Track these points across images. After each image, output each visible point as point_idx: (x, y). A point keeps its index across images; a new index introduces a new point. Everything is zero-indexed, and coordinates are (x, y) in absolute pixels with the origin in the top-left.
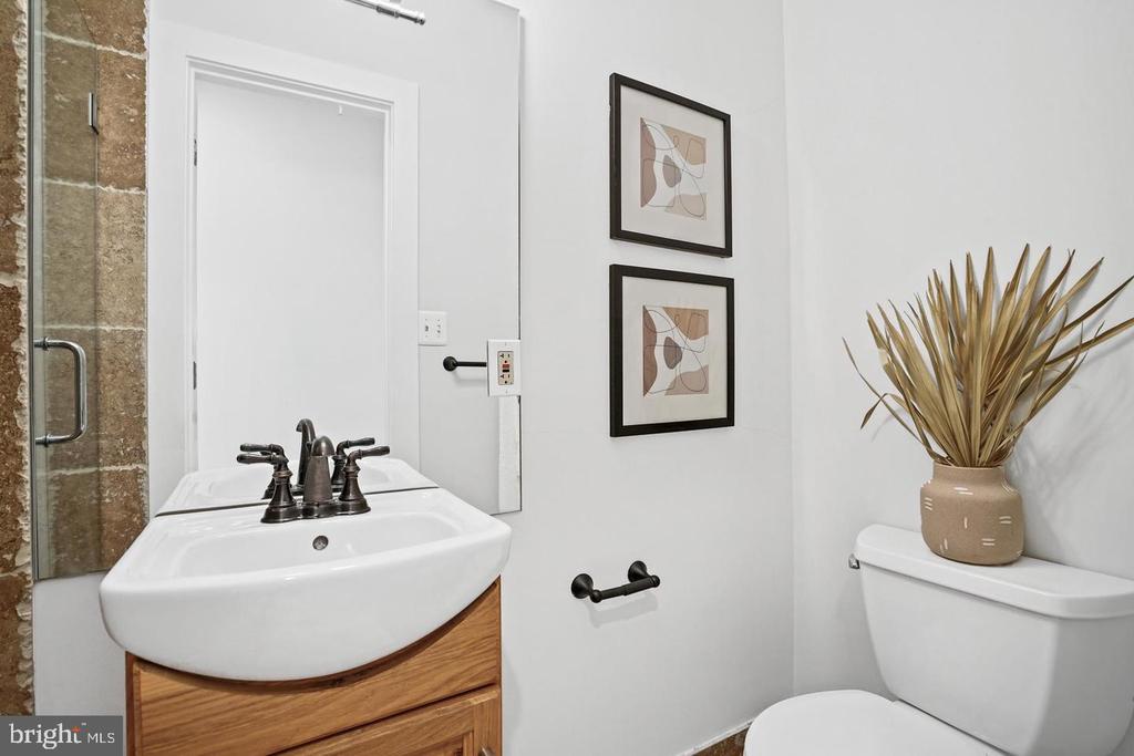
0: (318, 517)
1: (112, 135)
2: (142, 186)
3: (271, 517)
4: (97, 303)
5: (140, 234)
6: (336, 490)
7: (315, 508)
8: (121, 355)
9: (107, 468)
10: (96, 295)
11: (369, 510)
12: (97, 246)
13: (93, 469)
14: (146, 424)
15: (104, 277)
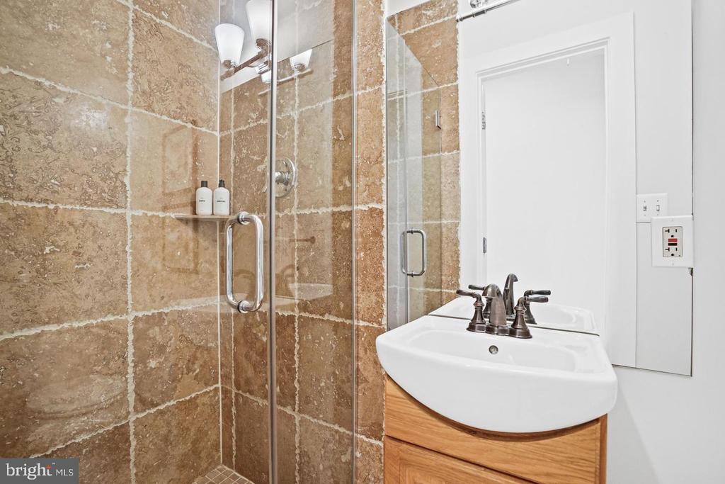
0: (497, 334)
1: (445, 128)
2: (458, 149)
3: (471, 328)
4: (441, 210)
5: (457, 173)
6: (510, 320)
7: (496, 328)
8: (450, 235)
9: (445, 290)
10: (441, 206)
11: (531, 337)
12: (441, 183)
13: (439, 290)
14: (459, 270)
15: (444, 197)
